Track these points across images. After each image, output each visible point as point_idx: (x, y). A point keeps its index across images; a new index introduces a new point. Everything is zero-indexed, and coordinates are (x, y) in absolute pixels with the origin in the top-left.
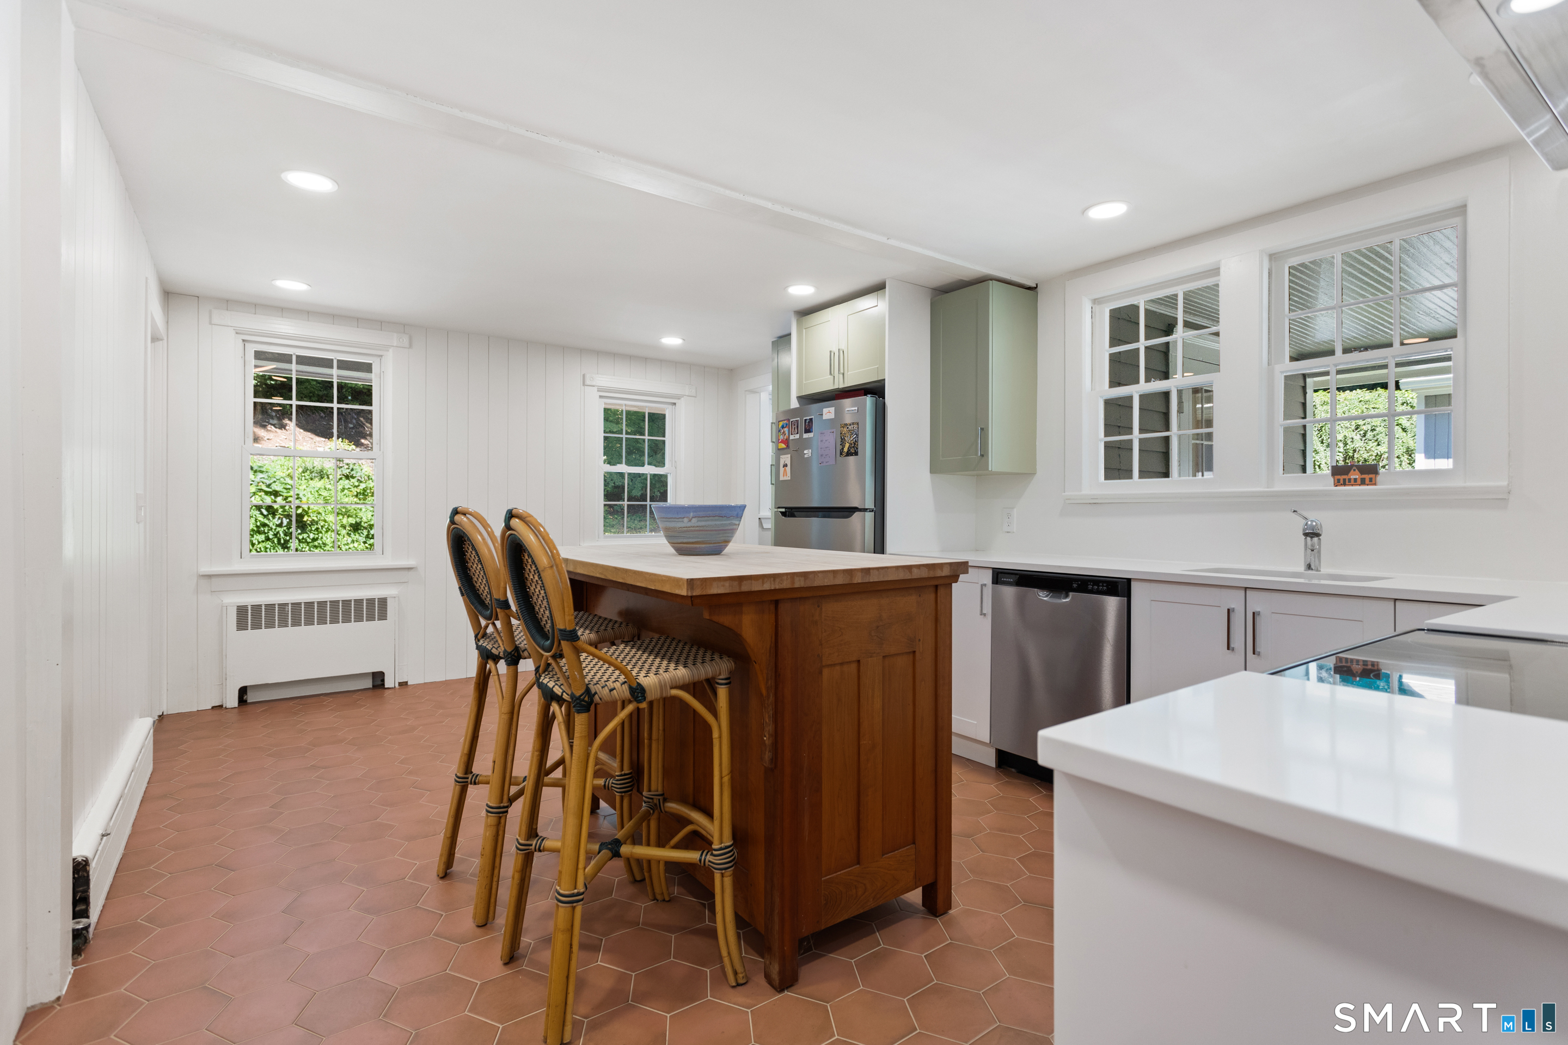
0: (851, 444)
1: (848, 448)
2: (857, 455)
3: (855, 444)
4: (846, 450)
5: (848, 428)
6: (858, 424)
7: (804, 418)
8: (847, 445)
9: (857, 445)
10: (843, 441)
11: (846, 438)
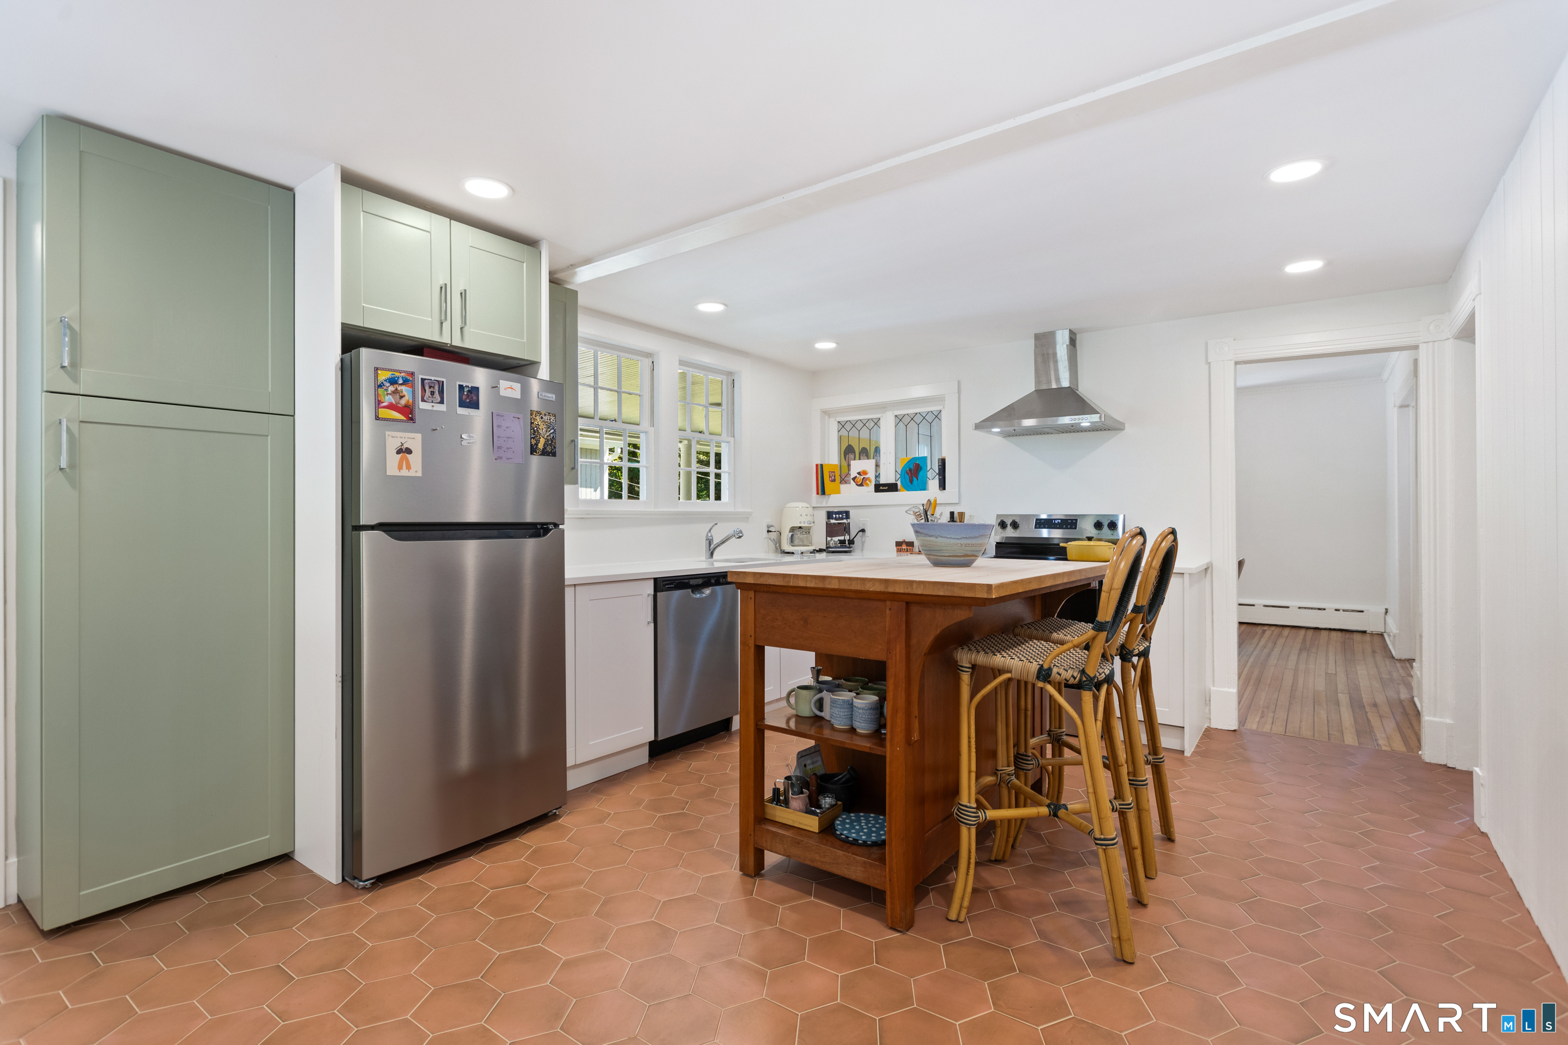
0: (548, 441)
1: (544, 445)
2: (555, 456)
3: (552, 441)
4: (541, 446)
5: (542, 418)
6: (555, 416)
7: (458, 383)
8: (542, 441)
9: (555, 443)
10: (535, 433)
11: (540, 431)
